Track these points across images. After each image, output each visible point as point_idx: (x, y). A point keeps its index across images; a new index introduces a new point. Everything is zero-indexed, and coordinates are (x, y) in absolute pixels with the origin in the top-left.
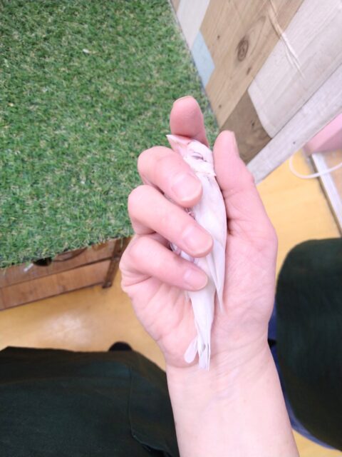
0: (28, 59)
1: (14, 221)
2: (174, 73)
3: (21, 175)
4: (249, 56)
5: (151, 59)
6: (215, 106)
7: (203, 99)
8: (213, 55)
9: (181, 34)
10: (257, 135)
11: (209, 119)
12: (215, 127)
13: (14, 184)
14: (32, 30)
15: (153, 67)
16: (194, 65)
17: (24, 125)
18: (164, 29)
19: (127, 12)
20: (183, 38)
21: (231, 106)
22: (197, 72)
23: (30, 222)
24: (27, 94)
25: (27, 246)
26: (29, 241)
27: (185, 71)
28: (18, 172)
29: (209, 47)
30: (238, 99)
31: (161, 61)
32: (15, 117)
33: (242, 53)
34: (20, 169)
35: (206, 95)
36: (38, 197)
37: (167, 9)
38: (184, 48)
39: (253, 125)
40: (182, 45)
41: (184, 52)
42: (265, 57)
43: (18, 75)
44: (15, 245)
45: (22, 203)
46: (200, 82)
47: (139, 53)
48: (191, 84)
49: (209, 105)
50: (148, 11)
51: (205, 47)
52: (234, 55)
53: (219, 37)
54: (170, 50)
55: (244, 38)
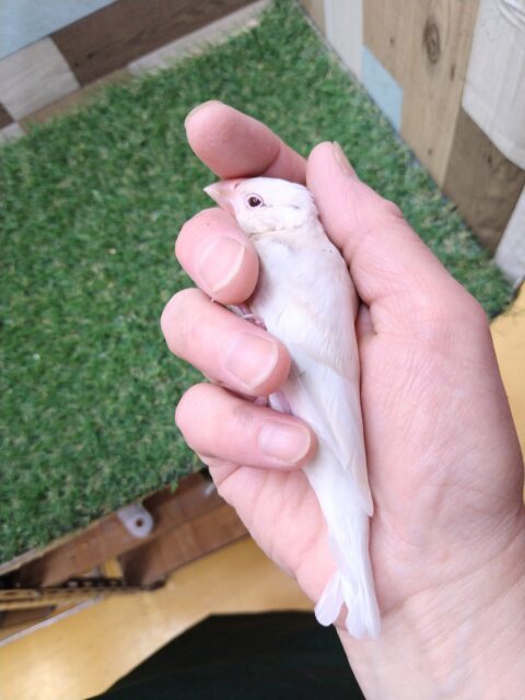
0: (125, 180)
1: (144, 422)
2: (344, 127)
3: (142, 349)
4: (445, 49)
5: (302, 118)
6: (422, 154)
7: (400, 151)
8: (393, 73)
9: (341, 65)
10: (501, 175)
11: (418, 179)
12: (430, 189)
13: (135, 365)
14: (123, 138)
15: (307, 129)
16: (373, 102)
17: (134, 274)
18: (312, 67)
19: (253, 64)
20: (344, 69)
21: (446, 144)
22: (380, 112)
23: (166, 418)
24: (130, 230)
25: (168, 456)
26: (171, 447)
27: (360, 118)
28: (137, 346)
29: (384, 65)
30: (452, 127)
31: (318, 116)
32: (120, 267)
33: (433, 48)
34: (140, 340)
35: (404, 142)
36: (171, 377)
37: (309, 35)
38: (350, 84)
39: (490, 160)
40: (346, 80)
41: (351, 89)
42: (470, 35)
43: (114, 207)
44: (149, 459)
45: (149, 391)
46: (389, 125)
47: (283, 116)
48: (374, 134)
49: (413, 157)
50: (282, 51)
51: (379, 68)
52: (423, 58)
53: (392, 41)
54: (329, 95)
55: (428, 22)
